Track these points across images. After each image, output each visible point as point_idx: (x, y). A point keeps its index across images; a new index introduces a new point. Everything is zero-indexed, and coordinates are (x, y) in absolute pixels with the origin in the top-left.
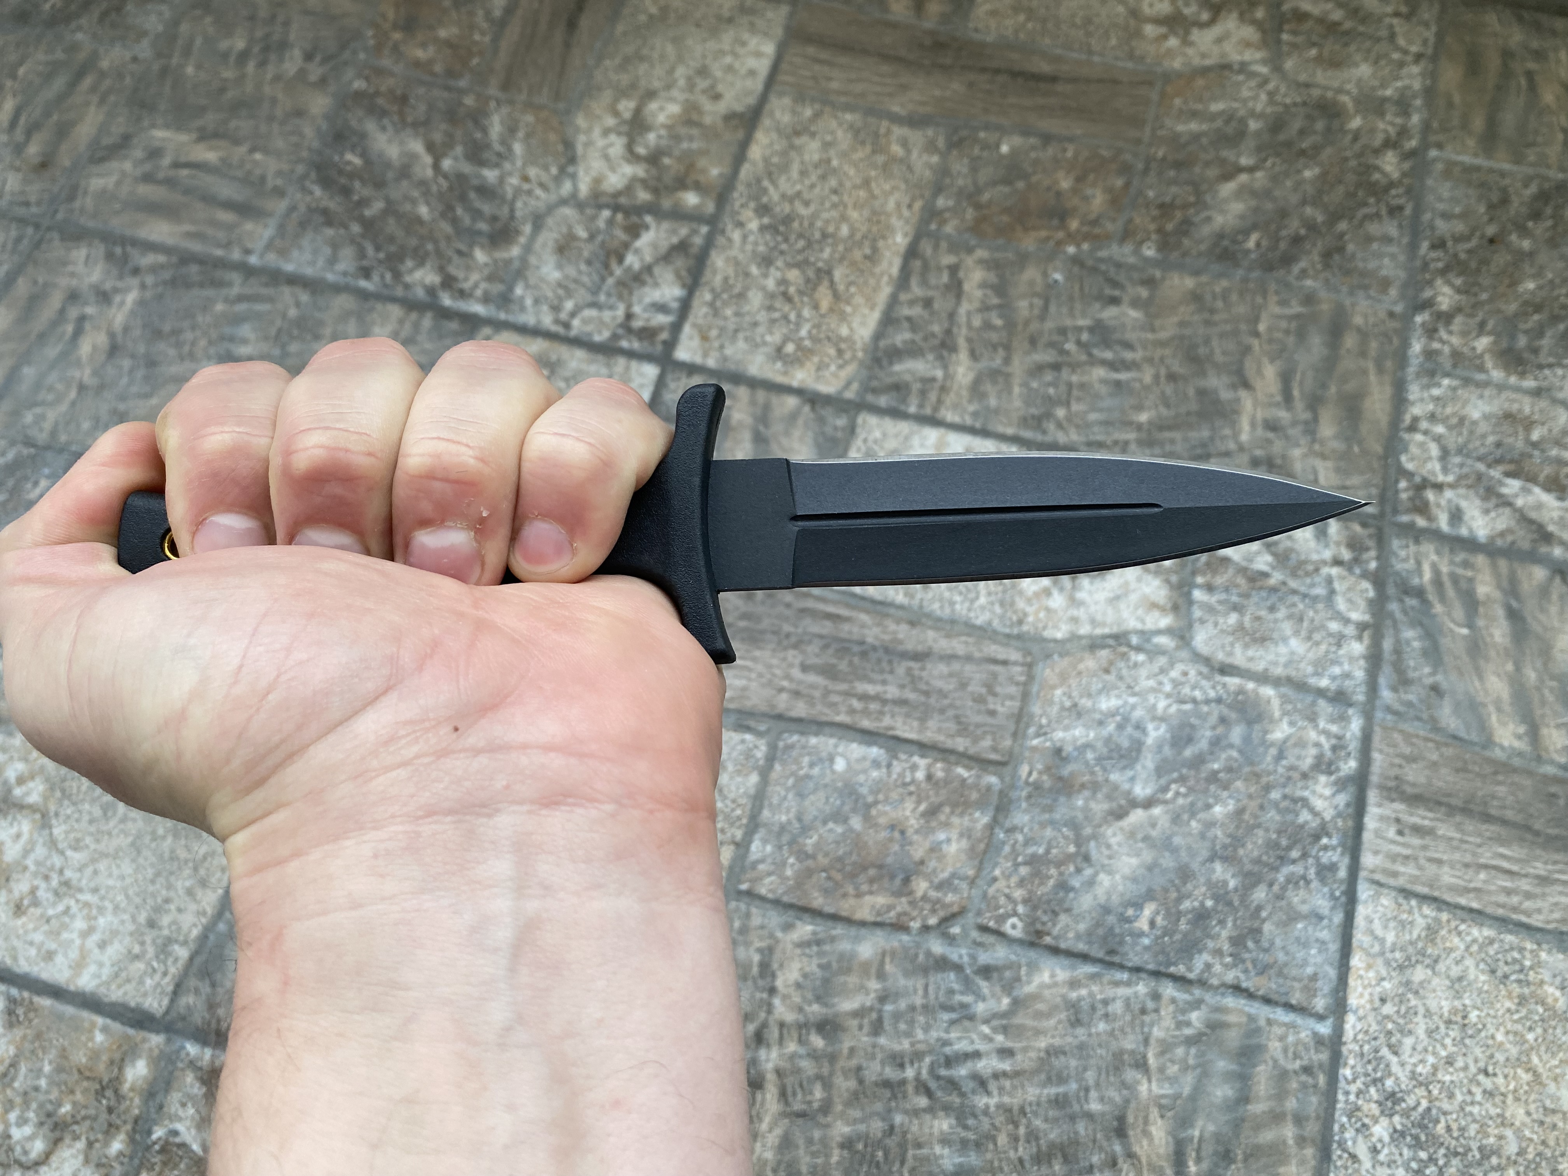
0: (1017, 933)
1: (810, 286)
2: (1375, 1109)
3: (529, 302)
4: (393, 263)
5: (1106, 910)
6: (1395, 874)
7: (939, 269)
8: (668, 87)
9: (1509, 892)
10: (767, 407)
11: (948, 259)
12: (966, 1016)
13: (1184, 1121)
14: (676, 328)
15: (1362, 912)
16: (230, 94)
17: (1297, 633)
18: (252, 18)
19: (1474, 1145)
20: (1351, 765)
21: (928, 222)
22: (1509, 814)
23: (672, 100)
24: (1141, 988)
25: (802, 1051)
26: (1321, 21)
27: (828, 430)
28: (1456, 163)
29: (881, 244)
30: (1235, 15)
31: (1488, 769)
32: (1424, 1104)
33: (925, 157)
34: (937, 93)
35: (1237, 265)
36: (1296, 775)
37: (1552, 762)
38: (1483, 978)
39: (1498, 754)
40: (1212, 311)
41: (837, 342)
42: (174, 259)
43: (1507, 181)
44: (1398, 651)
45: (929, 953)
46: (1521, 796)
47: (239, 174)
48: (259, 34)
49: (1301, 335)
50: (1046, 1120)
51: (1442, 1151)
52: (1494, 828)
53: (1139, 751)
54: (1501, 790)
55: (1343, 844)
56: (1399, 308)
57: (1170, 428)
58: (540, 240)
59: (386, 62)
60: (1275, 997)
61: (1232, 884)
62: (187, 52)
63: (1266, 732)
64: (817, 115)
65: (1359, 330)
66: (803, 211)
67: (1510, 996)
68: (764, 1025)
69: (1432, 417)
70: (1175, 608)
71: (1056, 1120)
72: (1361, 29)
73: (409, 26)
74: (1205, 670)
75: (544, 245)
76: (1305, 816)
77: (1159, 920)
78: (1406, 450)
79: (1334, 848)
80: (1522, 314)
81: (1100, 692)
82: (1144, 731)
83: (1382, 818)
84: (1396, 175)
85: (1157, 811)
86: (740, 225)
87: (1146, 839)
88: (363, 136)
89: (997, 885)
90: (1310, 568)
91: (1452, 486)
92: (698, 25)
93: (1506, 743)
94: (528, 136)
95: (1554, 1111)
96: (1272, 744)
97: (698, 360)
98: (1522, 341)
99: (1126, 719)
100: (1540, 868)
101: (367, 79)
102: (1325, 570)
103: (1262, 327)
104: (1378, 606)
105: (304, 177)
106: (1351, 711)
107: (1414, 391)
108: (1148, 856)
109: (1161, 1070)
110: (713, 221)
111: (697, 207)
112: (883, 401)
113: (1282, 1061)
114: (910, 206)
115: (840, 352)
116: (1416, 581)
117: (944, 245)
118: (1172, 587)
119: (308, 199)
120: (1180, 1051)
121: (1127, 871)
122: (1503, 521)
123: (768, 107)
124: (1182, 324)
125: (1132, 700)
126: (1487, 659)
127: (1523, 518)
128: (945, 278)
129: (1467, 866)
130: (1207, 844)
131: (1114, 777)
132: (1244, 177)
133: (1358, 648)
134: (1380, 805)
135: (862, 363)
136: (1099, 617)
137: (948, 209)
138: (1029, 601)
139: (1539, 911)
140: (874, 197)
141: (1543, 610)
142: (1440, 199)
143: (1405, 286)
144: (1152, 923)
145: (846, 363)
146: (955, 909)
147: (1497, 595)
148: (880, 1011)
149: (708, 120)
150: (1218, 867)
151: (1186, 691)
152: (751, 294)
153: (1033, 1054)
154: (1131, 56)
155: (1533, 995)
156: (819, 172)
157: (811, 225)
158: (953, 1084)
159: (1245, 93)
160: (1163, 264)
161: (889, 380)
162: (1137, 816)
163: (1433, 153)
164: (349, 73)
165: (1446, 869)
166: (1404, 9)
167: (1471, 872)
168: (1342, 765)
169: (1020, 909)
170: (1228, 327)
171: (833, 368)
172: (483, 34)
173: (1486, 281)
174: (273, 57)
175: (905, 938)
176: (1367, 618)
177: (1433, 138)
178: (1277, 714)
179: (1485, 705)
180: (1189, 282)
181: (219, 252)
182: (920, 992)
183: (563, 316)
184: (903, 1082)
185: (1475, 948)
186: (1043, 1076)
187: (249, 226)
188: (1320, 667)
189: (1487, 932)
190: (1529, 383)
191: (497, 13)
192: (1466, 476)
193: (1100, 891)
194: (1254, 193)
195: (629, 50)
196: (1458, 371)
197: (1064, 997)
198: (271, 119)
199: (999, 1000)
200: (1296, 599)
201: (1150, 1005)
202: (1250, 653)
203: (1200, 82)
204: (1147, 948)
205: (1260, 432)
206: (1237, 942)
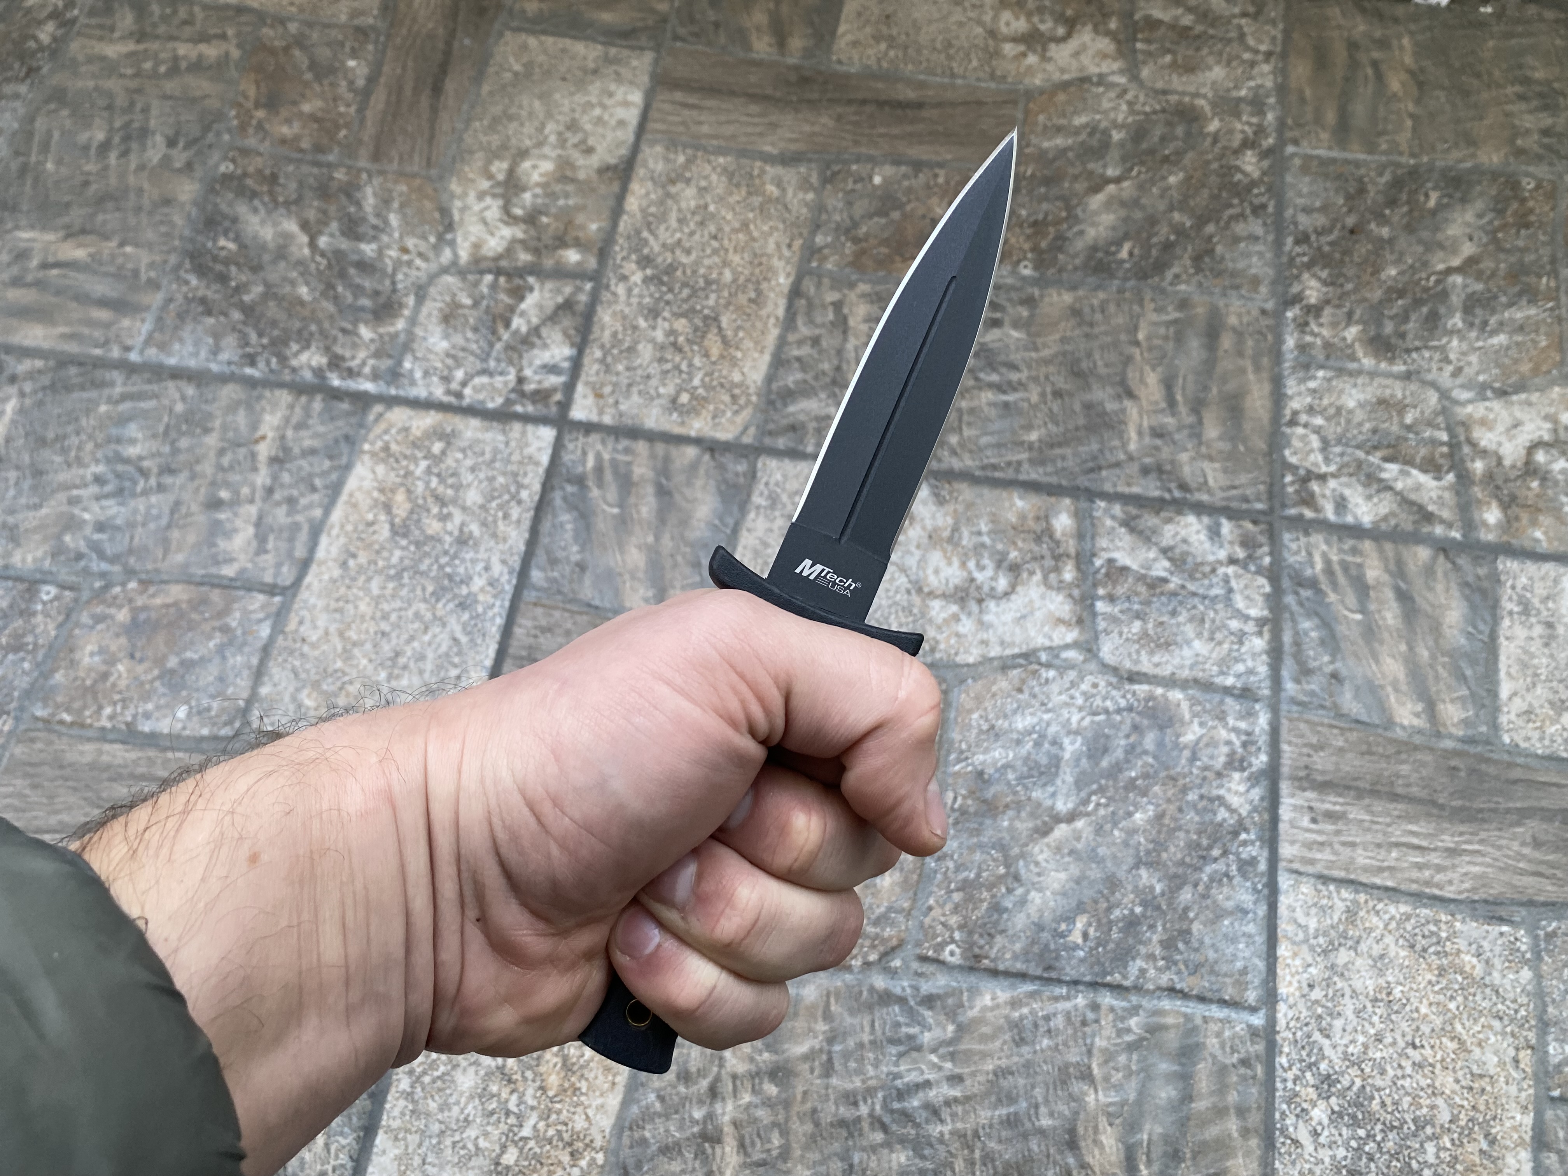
0: (955, 960)
1: (699, 335)
2: (1312, 1093)
3: (418, 375)
4: (278, 347)
5: (1040, 927)
6: (1312, 862)
7: (824, 307)
8: (540, 144)
9: (1420, 867)
10: (667, 459)
11: (832, 296)
12: (912, 1046)
13: (1132, 1126)
14: (569, 388)
15: (1284, 901)
16: (94, 187)
17: (1199, 635)
18: (110, 108)
19: (1408, 1117)
20: (1262, 759)
21: (809, 261)
22: (1415, 790)
23: (545, 157)
24: (1080, 1001)
25: (756, 1100)
26: (1173, 27)
27: (729, 476)
28: (1311, 157)
29: (764, 286)
30: (1089, 27)
31: (1391, 750)
32: (1358, 1082)
33: (801, 195)
34: (807, 128)
35: (1112, 276)
36: (1209, 774)
37: (1450, 736)
38: (1403, 953)
39: (1400, 733)
40: (1091, 325)
41: (730, 387)
42: (51, 363)
43: (1363, 171)
44: (1297, 644)
45: (872, 989)
46: (1424, 773)
47: (112, 269)
48: (118, 124)
49: (1179, 339)
50: (1000, 1141)
51: (1379, 1127)
52: (1400, 807)
53: (1058, 767)
54: (1405, 769)
55: (1260, 839)
56: (1270, 306)
57: (1060, 445)
58: (425, 311)
59: (251, 142)
60: (1209, 995)
61: (1158, 888)
62: (45, 147)
63: (1178, 736)
64: (690, 161)
65: (1234, 330)
66: (684, 259)
67: (1430, 969)
68: (717, 1079)
69: (1311, 410)
70: (1080, 621)
71: (1009, 1140)
72: (1211, 31)
73: (272, 103)
74: (1114, 680)
75: (430, 315)
76: (1222, 814)
77: (1092, 931)
78: (1289, 444)
79: (1252, 843)
80: (1387, 300)
81: (1015, 712)
82: (1061, 748)
83: (1295, 808)
84: (1256, 175)
85: (1080, 824)
86: (624, 278)
87: (1072, 852)
88: (235, 220)
89: (933, 913)
90: (1207, 569)
91: (1334, 476)
92: (564, 79)
93: (1406, 722)
94: (402, 206)
95: (1481, 1076)
96: (1185, 747)
97: (594, 418)
98: (1389, 328)
99: (1042, 736)
100: (1448, 841)
101: (233, 161)
102: (1221, 570)
103: (1141, 336)
104: (1275, 600)
105: (178, 267)
106: (1257, 707)
107: (1291, 386)
108: (1075, 870)
109: (1107, 1079)
110: (596, 277)
111: (579, 264)
112: (781, 443)
113: (1220, 1058)
114: (789, 246)
115: (734, 397)
116: (1308, 572)
117: (826, 281)
118: (1075, 602)
119: (185, 289)
120: (1122, 1059)
121: (1056, 886)
122: (1385, 505)
123: (640, 157)
124: (1063, 340)
125: (1046, 717)
126: (1382, 642)
127: (1404, 501)
128: (831, 316)
129: (1379, 846)
130: (1131, 851)
131: (1036, 794)
132: (1111, 188)
133: (1259, 643)
134: (1293, 796)
135: (756, 407)
136: (1008, 639)
137: (827, 246)
138: (939, 628)
139: (1450, 882)
140: (754, 239)
141: (1431, 589)
142: (1300, 194)
143: (1274, 283)
144: (1085, 935)
145: (742, 408)
146: (894, 942)
147: (1386, 578)
148: (830, 1053)
149: (582, 175)
150: (1143, 872)
151: (1098, 702)
152: (640, 347)
153: (981, 1078)
154: (992, 76)
155: (1452, 965)
156: (698, 218)
157: (694, 272)
158: (906, 1116)
159: (1106, 104)
160: (1041, 282)
161: (785, 422)
162: (1061, 831)
163: (1290, 149)
164: (216, 156)
165: (1360, 851)
166: (1251, 9)
167: (1383, 853)
168: (1253, 760)
169: (957, 935)
170: (1109, 339)
171: (729, 414)
172: (348, 105)
173: (1350, 271)
174: (134, 146)
175: (848, 977)
176: (1266, 613)
177: (1289, 134)
178: (1187, 716)
179: (1382, 687)
180: (1068, 298)
181: (98, 352)
182: (867, 1029)
183: (454, 386)
184: (859, 1119)
185: (1393, 925)
186: (993, 1099)
187: (126, 322)
188: (1224, 665)
189: (1404, 908)
190: (1399, 368)
191: (361, 83)
192: (1347, 465)
193: (1032, 909)
194: (1123, 204)
195: (497, 110)
196: (1331, 363)
197: (1007, 1017)
198: (138, 209)
199: (944, 1029)
200: (1196, 600)
201: (1090, 1016)
202: (1156, 659)
203: (1061, 97)
204: (1082, 961)
205: (1147, 440)
206: (1168, 944)
